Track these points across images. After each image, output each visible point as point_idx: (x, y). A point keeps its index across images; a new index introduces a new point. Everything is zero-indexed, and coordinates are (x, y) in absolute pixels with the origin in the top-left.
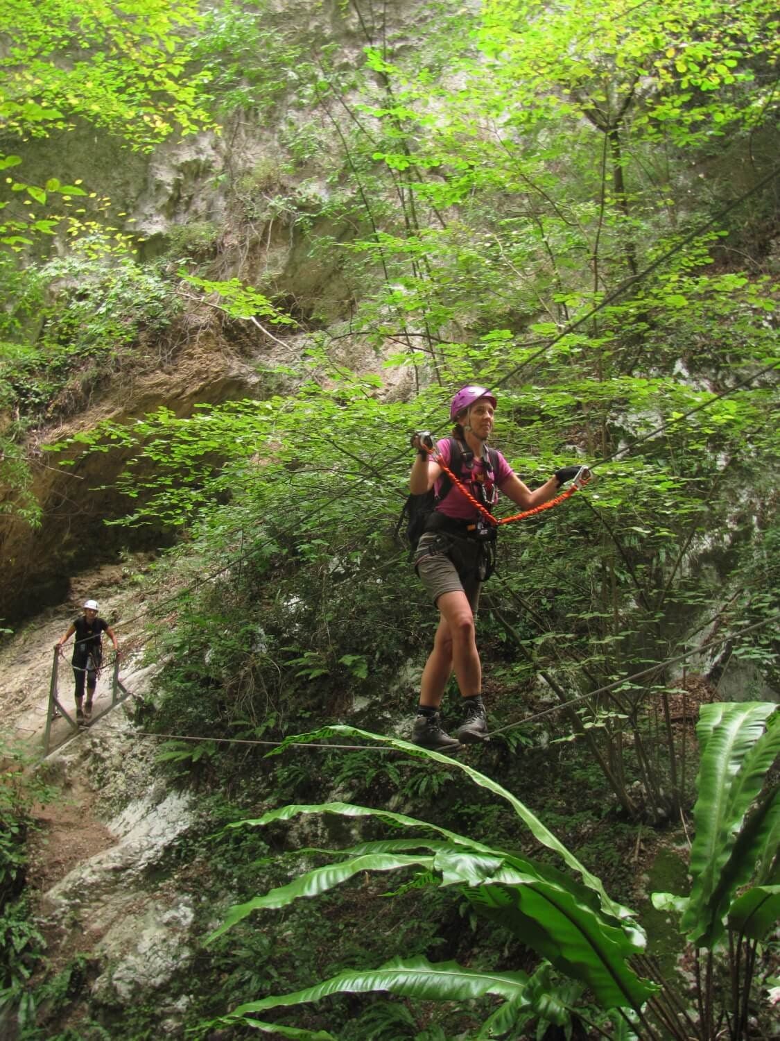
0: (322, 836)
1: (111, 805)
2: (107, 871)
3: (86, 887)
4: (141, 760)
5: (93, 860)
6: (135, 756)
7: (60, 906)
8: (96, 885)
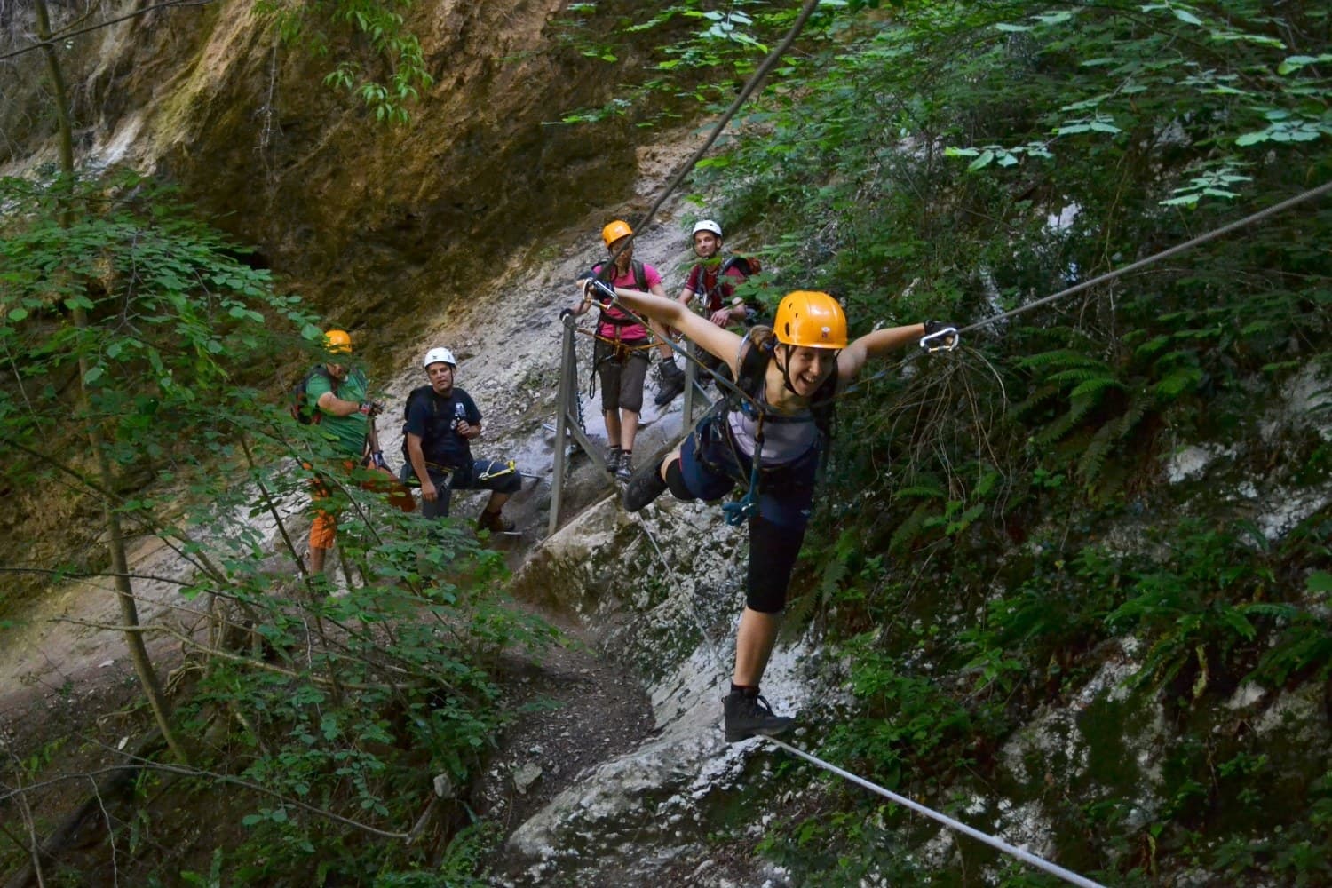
0: (1076, 763)
1: (664, 647)
2: (631, 795)
3: (589, 826)
4: (726, 555)
5: (608, 769)
6: (715, 546)
7: (537, 859)
8: (607, 823)
